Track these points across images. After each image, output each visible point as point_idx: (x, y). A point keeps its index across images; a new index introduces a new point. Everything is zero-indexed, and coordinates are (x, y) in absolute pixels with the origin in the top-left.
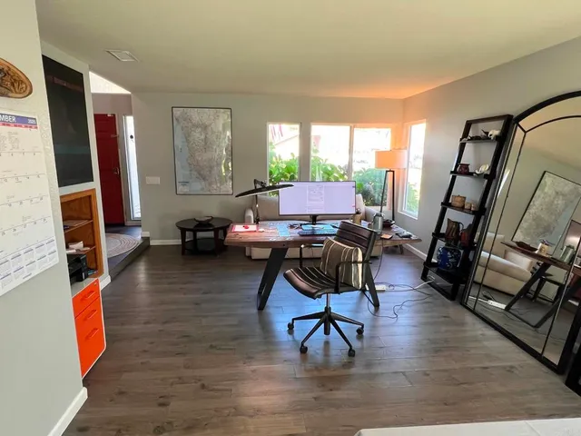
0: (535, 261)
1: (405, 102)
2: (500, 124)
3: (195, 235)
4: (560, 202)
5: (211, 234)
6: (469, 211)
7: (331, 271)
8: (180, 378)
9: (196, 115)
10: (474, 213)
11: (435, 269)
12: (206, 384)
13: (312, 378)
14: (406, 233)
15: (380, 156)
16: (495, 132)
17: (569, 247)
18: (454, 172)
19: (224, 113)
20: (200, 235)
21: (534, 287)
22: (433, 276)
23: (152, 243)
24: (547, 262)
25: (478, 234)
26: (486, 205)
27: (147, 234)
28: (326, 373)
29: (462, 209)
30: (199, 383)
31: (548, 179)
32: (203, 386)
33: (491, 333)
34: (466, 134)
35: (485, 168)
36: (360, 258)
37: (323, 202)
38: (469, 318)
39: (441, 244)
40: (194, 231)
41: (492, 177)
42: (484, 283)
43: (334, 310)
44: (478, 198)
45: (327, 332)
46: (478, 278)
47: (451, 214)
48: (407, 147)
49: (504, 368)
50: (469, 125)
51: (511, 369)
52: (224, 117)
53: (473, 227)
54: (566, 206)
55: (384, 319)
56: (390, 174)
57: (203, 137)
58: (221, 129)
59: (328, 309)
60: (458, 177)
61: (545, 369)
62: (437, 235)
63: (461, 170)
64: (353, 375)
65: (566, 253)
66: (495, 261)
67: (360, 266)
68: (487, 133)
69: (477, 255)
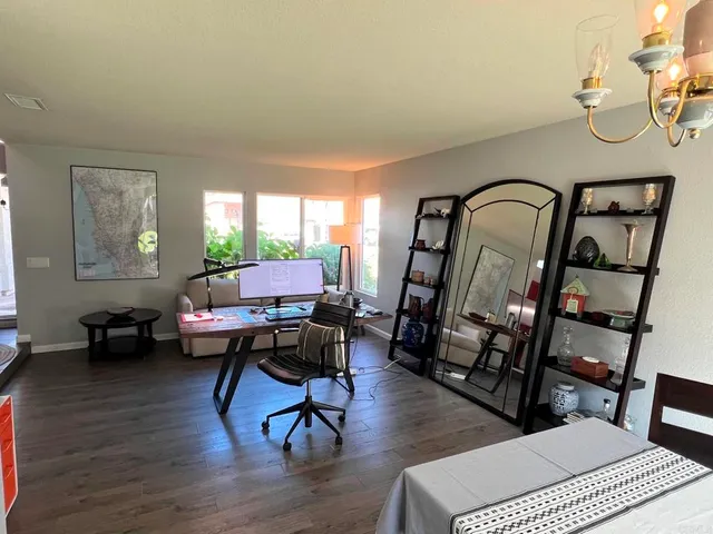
0: (485, 330)
1: (358, 175)
2: (450, 203)
3: (105, 334)
4: (496, 275)
5: (133, 331)
6: (428, 285)
7: (309, 356)
8: (143, 507)
9: (106, 178)
10: (434, 287)
11: (401, 347)
12: (181, 505)
13: (304, 474)
14: (376, 311)
15: (334, 230)
16: (446, 211)
17: (511, 314)
18: (412, 248)
19: (146, 176)
20: (112, 332)
21: (484, 359)
22: (400, 354)
23: (35, 350)
24: (496, 330)
25: (439, 307)
26: (444, 280)
27: (27, 338)
28: (317, 466)
29: (422, 283)
30: (172, 507)
31: (485, 253)
32: (178, 509)
33: (460, 400)
34: (420, 211)
35: (440, 244)
36: (342, 339)
37: (288, 282)
38: (439, 390)
39: (405, 320)
40: (104, 328)
41: (447, 252)
42: (448, 360)
43: (315, 399)
44: (436, 273)
45: (308, 424)
46: (442, 355)
47: (413, 290)
48: (361, 222)
49: (476, 428)
50: (422, 202)
51: (482, 429)
52: (148, 182)
53: (434, 302)
54: (502, 277)
55: (361, 402)
56: (345, 250)
57: (116, 205)
58: (142, 195)
59: (308, 398)
60: (416, 253)
61: (506, 424)
62: (401, 311)
63: (418, 246)
64: (344, 462)
65: (509, 320)
66: (455, 336)
67: (343, 345)
68: (440, 211)
69: (439, 331)
